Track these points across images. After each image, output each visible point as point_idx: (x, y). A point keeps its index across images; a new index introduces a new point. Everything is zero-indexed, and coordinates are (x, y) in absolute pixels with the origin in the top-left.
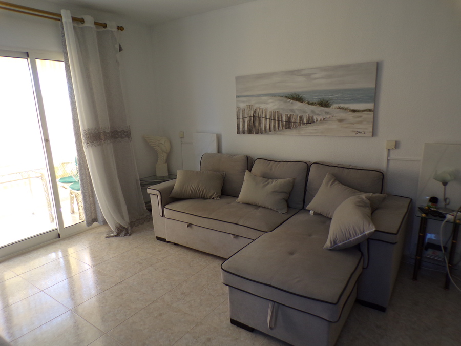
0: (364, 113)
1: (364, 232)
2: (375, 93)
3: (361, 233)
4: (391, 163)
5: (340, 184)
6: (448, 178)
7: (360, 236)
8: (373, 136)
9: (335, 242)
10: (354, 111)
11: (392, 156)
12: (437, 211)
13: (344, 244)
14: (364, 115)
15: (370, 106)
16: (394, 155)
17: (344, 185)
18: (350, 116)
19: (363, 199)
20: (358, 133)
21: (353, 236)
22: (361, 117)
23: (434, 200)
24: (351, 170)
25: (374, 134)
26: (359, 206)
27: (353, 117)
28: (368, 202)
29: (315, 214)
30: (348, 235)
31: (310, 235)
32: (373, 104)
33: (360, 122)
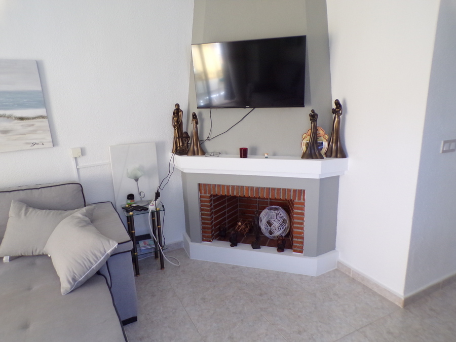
0: (35, 120)
1: (105, 252)
2: (44, 98)
3: (103, 255)
4: (81, 171)
5: (37, 210)
6: (139, 174)
7: (102, 258)
8: (53, 146)
9: (74, 279)
10: (22, 119)
11: (81, 165)
12: (138, 206)
13: (86, 276)
14: (37, 123)
15: (42, 112)
16: (82, 162)
17: (44, 209)
18: (18, 126)
19: (79, 218)
20: (34, 144)
21: (94, 262)
22: (33, 125)
23: (131, 197)
24: (42, 189)
25: (54, 143)
26: (82, 227)
27: (22, 126)
28: (87, 219)
29: (12, 259)
30: (88, 264)
31: (29, 289)
32: (45, 110)
33: (34, 132)
